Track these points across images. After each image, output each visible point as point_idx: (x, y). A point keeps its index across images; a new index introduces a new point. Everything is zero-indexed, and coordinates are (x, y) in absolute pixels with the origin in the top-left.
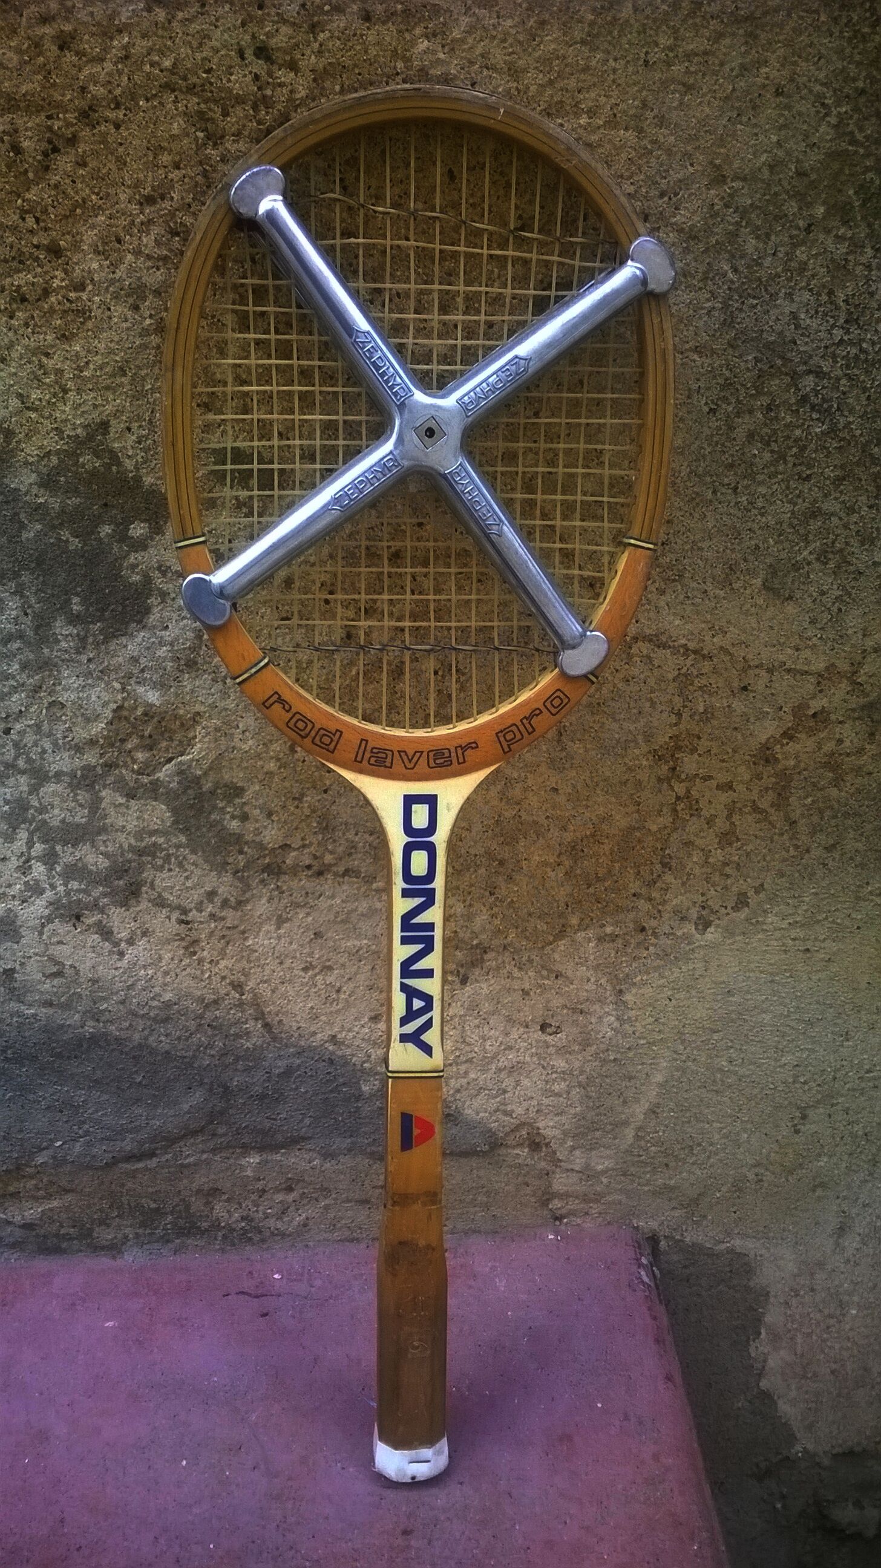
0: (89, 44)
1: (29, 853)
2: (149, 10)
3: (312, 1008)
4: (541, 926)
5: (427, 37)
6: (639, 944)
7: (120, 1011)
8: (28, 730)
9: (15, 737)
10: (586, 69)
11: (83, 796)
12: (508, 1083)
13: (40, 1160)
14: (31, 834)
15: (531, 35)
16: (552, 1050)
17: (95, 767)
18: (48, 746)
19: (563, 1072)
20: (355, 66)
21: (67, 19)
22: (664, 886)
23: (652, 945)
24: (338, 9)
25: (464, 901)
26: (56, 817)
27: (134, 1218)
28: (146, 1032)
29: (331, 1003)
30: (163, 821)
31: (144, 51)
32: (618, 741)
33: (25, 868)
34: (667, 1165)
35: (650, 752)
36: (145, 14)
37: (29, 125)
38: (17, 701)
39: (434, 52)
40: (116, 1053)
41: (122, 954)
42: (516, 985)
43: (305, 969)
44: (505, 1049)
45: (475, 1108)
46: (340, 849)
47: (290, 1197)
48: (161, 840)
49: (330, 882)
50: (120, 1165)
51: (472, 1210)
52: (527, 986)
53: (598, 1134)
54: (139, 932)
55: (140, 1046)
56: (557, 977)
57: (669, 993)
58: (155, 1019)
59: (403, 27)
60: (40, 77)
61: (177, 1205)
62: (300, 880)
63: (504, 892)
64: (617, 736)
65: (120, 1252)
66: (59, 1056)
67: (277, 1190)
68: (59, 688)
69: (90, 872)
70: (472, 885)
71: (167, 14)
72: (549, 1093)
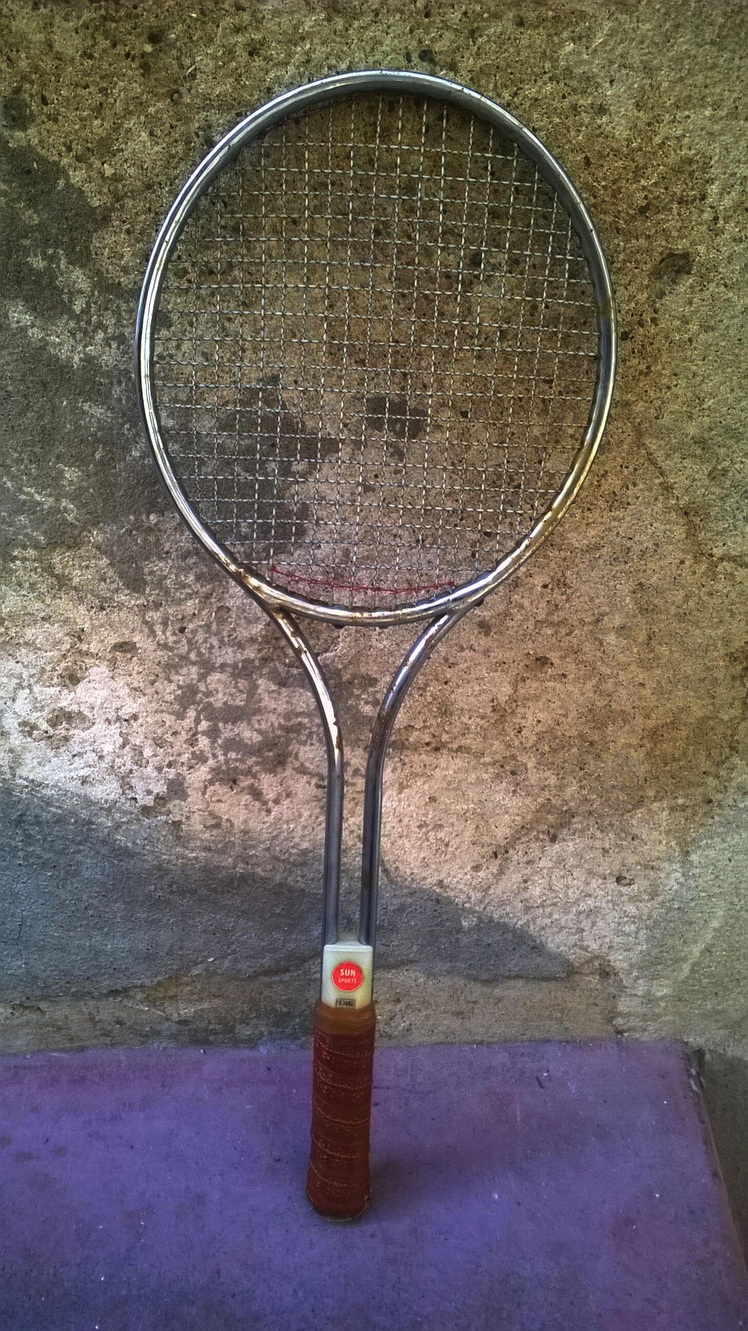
0: (276, 51)
1: (197, 729)
2: (329, 19)
3: (424, 858)
4: (622, 797)
5: (573, 40)
6: (705, 814)
7: (265, 856)
8: (200, 629)
9: (190, 636)
10: (714, 66)
11: (243, 683)
12: (586, 924)
13: (195, 972)
14: (199, 713)
15: (666, 36)
16: (625, 898)
17: (254, 660)
18: (215, 641)
19: (634, 917)
20: (508, 66)
21: (257, 29)
22: (731, 766)
23: (717, 814)
24: (496, 16)
25: (558, 775)
26: (219, 700)
27: (268, 1018)
28: (286, 874)
29: (440, 855)
30: (308, 705)
31: (324, 56)
32: (700, 646)
33: (192, 742)
34: (716, 994)
35: (727, 655)
36: (325, 23)
37: (221, 121)
38: (190, 606)
39: (579, 53)
40: (261, 889)
41: (269, 811)
42: (598, 844)
43: (418, 827)
44: (585, 896)
45: (556, 942)
46: (455, 731)
47: (399, 1007)
48: (306, 721)
49: (444, 756)
50: (260, 978)
51: (548, 1022)
52: (607, 846)
53: (659, 967)
54: (284, 794)
55: (281, 885)
56: (633, 839)
57: (730, 855)
58: (294, 864)
59: (552, 31)
60: (232, 80)
61: (305, 1010)
62: (420, 754)
63: (592, 767)
64: (699, 641)
65: (256, 1044)
66: (214, 891)
67: (387, 1001)
68: (226, 596)
69: (246, 745)
70: (565, 761)
71: (345, 22)
72: (618, 932)
